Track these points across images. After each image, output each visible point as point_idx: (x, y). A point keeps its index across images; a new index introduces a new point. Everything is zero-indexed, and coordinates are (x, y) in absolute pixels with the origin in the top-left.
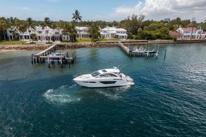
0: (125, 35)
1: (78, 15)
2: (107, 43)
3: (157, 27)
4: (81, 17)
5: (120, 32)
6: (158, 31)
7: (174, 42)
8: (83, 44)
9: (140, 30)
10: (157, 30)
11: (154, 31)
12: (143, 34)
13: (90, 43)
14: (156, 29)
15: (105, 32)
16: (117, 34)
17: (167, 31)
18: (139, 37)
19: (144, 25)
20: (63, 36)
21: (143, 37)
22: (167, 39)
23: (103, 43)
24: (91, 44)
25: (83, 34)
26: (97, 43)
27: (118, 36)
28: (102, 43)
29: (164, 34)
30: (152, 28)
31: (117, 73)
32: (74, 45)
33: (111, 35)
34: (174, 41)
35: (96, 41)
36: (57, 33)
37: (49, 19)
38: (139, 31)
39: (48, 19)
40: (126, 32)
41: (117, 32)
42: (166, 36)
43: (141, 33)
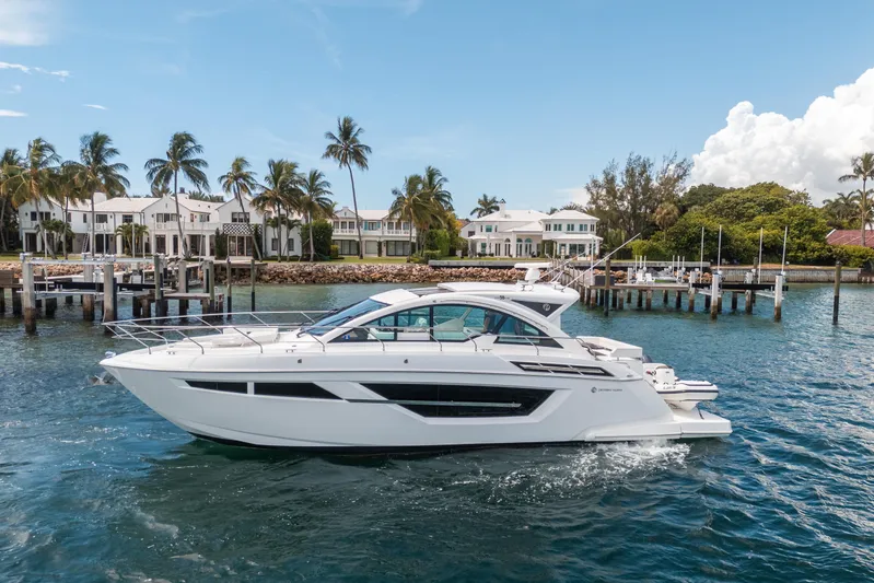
0: (591, 237)
1: (354, 141)
2: (490, 268)
3: (759, 205)
4: (368, 148)
5: (564, 227)
6: (764, 222)
7: (860, 275)
8: (360, 269)
9: (668, 214)
10: (759, 219)
11: (744, 224)
12: (683, 233)
13: (399, 267)
14: (754, 216)
15: (489, 230)
16: (545, 238)
17: (813, 221)
18: (663, 250)
19: (690, 206)
20: (271, 233)
21: (687, 248)
22: (820, 261)
23: (467, 267)
24: (401, 270)
25: (382, 240)
26: (435, 267)
27: (551, 243)
28: (459, 267)
29: (799, 238)
30: (732, 208)
31: (554, 307)
32: (310, 274)
33: (516, 243)
34: (862, 274)
35: (434, 257)
36: (241, 220)
37: (192, 141)
38: (663, 218)
39: (189, 138)
40: (592, 227)
41: (548, 228)
42: (815, 244)
43: (672, 225)
